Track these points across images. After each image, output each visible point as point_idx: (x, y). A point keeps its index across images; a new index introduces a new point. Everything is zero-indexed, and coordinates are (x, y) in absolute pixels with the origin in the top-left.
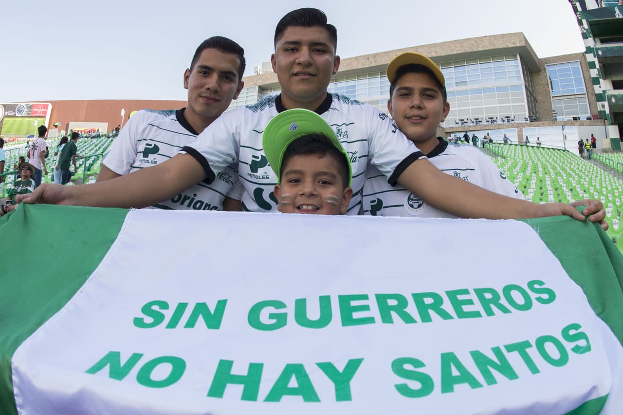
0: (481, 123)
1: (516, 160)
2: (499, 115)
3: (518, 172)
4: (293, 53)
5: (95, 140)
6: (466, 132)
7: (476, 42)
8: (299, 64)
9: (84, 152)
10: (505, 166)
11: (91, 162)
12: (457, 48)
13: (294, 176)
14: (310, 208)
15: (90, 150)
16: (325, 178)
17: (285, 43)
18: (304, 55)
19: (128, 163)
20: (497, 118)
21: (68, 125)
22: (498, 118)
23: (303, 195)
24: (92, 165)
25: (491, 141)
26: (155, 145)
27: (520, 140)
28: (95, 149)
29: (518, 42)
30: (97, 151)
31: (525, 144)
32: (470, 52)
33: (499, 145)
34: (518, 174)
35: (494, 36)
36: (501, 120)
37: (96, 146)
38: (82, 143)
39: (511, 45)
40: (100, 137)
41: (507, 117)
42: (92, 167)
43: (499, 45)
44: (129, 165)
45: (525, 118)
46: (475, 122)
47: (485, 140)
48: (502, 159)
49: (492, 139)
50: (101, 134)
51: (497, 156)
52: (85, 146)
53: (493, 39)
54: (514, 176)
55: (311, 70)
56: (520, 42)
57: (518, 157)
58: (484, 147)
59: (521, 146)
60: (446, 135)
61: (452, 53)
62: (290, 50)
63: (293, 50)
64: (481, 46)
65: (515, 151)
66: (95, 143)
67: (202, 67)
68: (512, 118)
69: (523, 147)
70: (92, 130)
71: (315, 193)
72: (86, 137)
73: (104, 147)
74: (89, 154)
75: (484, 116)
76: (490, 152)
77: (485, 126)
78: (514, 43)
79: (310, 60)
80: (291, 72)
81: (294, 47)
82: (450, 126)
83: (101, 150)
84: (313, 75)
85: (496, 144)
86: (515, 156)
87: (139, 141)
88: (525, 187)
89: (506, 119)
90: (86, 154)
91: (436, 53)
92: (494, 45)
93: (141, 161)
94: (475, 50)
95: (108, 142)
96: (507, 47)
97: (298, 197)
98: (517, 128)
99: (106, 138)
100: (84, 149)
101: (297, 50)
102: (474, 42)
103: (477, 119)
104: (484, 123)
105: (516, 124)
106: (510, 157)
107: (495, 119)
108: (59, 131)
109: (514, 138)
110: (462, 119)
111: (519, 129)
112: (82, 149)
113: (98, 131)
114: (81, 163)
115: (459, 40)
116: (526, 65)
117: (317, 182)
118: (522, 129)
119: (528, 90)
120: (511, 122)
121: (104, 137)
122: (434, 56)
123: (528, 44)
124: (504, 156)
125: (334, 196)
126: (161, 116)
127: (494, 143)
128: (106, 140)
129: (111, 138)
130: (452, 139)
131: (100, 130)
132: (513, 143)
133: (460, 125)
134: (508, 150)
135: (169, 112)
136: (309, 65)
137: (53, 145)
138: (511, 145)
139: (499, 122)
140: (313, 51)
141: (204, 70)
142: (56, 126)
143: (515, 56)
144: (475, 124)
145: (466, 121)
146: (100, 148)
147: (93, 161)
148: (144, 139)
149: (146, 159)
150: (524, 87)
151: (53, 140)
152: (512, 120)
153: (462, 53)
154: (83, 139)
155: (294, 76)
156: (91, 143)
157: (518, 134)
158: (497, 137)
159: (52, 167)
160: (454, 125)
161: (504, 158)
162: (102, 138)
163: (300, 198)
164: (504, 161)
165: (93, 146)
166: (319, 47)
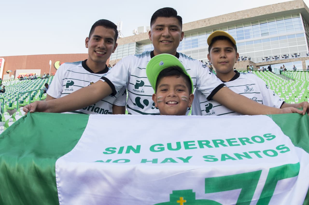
0: (278, 59)
1: (301, 81)
2: (290, 53)
3: (302, 89)
4: (161, 31)
5: (33, 81)
6: (270, 65)
7: (273, 7)
8: (164, 36)
9: (28, 88)
10: (294, 85)
11: (33, 95)
12: (261, 12)
13: (164, 88)
14: (173, 103)
15: (31, 87)
16: (180, 88)
17: (156, 26)
18: (166, 32)
19: (59, 92)
20: (288, 55)
21: (15, 72)
22: (290, 55)
23: (170, 96)
24: (33, 96)
25: (285, 70)
26: (72, 81)
27: (304, 68)
28: (35, 86)
29: (300, 6)
30: (35, 87)
31: (307, 70)
32: (270, 14)
33: (290, 72)
34: (302, 90)
35: (285, 3)
36: (292, 56)
37: (35, 84)
38: (26, 83)
39: (295, 8)
40: (37, 79)
41: (295, 54)
42: (34, 97)
43: (288, 8)
44: (60, 93)
45: (307, 54)
46: (275, 58)
47: (282, 70)
48: (292, 81)
49: (286, 69)
50: (37, 77)
51: (289, 79)
52: (28, 84)
53: (284, 5)
54: (299, 91)
55: (170, 39)
56: (301, 5)
57: (303, 79)
58: (281, 74)
59: (305, 72)
60: (257, 68)
61: (258, 15)
62: (159, 29)
63: (160, 29)
64: (276, 10)
65: (301, 75)
66: (33, 82)
67: (96, 36)
68: (298, 54)
69: (306, 72)
70: (31, 74)
71: (175, 95)
72: (28, 79)
73: (40, 84)
74: (31, 89)
75: (280, 54)
76: (285, 77)
77: (281, 60)
78: (297, 7)
79: (169, 34)
80: (159, 40)
81: (161, 28)
82: (259, 62)
83: (38, 87)
84: (171, 42)
85: (289, 72)
86: (301, 78)
87: (63, 79)
88: (306, 98)
89: (294, 55)
90: (29, 89)
91: (248, 15)
92: (285, 8)
93: (65, 90)
94: (272, 13)
95: (42, 81)
96: (293, 9)
97: (167, 97)
98: (302, 60)
99: (41, 79)
100: (27, 86)
101: (163, 29)
102: (271, 7)
103: (276, 56)
104: (281, 58)
105: (301, 58)
106: (298, 79)
107: (287, 56)
108: (10, 76)
109: (300, 67)
110: (267, 57)
111: (303, 61)
112: (26, 87)
113: (35, 74)
114: (27, 95)
115: (262, 7)
116: (306, 21)
117: (176, 90)
118: (305, 61)
119: (308, 36)
120: (298, 57)
121: (39, 78)
122: (247, 18)
123: (307, 6)
124: (293, 79)
125: (186, 96)
126: (74, 65)
127: (288, 71)
128: (41, 81)
129: (44, 79)
130: (261, 70)
131: (36, 75)
132: (299, 71)
133: (265, 61)
134: (297, 75)
135: (78, 63)
136: (168, 37)
137: (7, 84)
138: (298, 71)
139: (290, 57)
140: (171, 30)
141: (97, 38)
142: (8, 73)
143: (298, 15)
144: (275, 59)
145: (269, 58)
146: (37, 85)
147: (34, 94)
148: (66, 78)
149: (68, 89)
150: (305, 34)
151: (6, 82)
152: (298, 56)
153: (264, 15)
154: (26, 80)
155: (161, 42)
156: (31, 83)
157: (302, 64)
158: (289, 67)
159: (8, 98)
160: (261, 61)
161: (294, 80)
162: (38, 79)
163: (168, 98)
164: (293, 82)
165: (33, 85)
166: (173, 28)
